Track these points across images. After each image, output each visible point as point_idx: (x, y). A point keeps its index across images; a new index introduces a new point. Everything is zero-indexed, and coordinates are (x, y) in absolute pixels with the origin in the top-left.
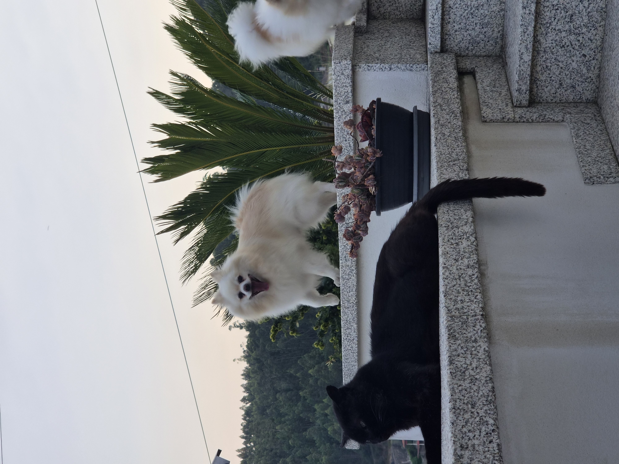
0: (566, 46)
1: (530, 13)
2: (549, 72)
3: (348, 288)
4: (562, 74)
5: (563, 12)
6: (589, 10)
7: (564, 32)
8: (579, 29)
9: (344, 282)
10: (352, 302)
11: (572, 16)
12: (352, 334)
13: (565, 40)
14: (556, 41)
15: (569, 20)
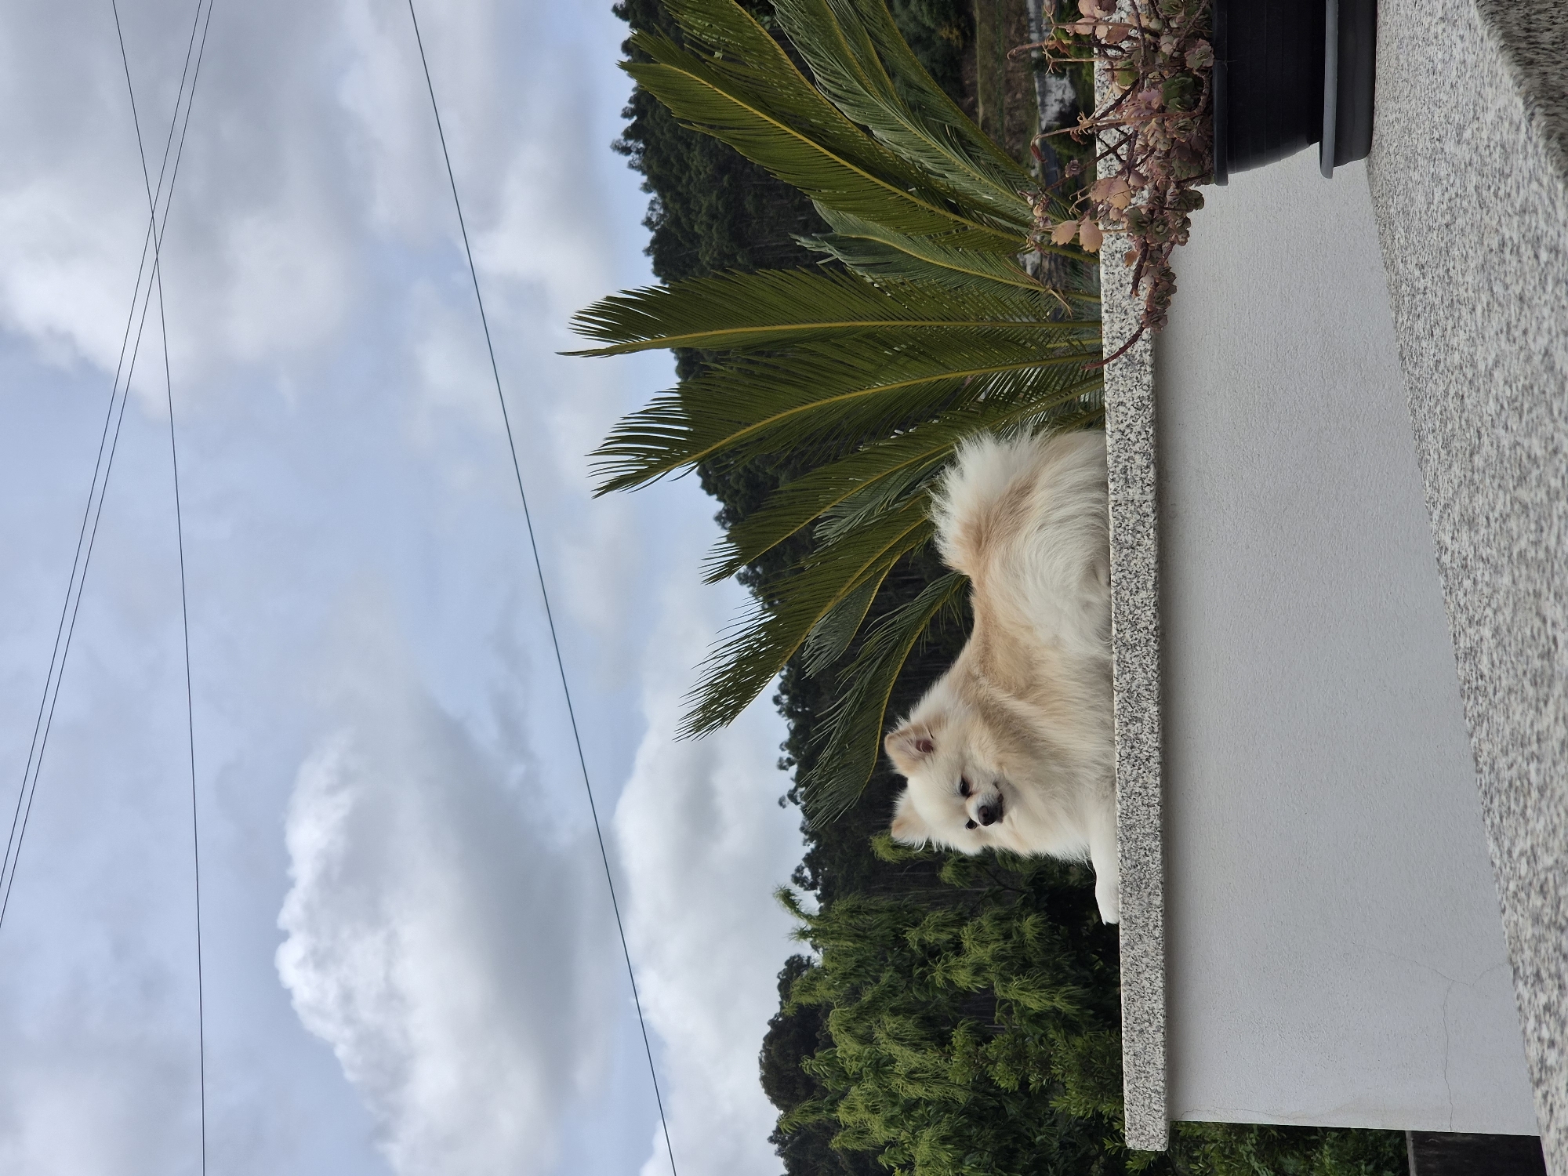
3: (1132, 576)
9: (1122, 556)
10: (1143, 624)
12: (1144, 738)
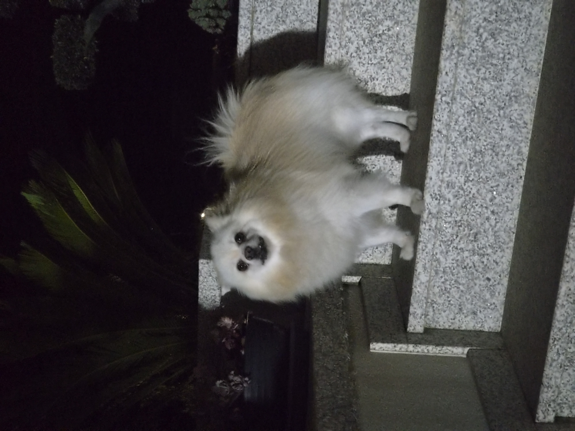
0: (468, 267)
1: (430, 229)
2: (447, 295)
4: (462, 298)
5: (466, 229)
6: (496, 229)
7: (467, 252)
8: (484, 249)
11: (476, 234)
13: (468, 261)
14: (457, 260)
15: (473, 239)
